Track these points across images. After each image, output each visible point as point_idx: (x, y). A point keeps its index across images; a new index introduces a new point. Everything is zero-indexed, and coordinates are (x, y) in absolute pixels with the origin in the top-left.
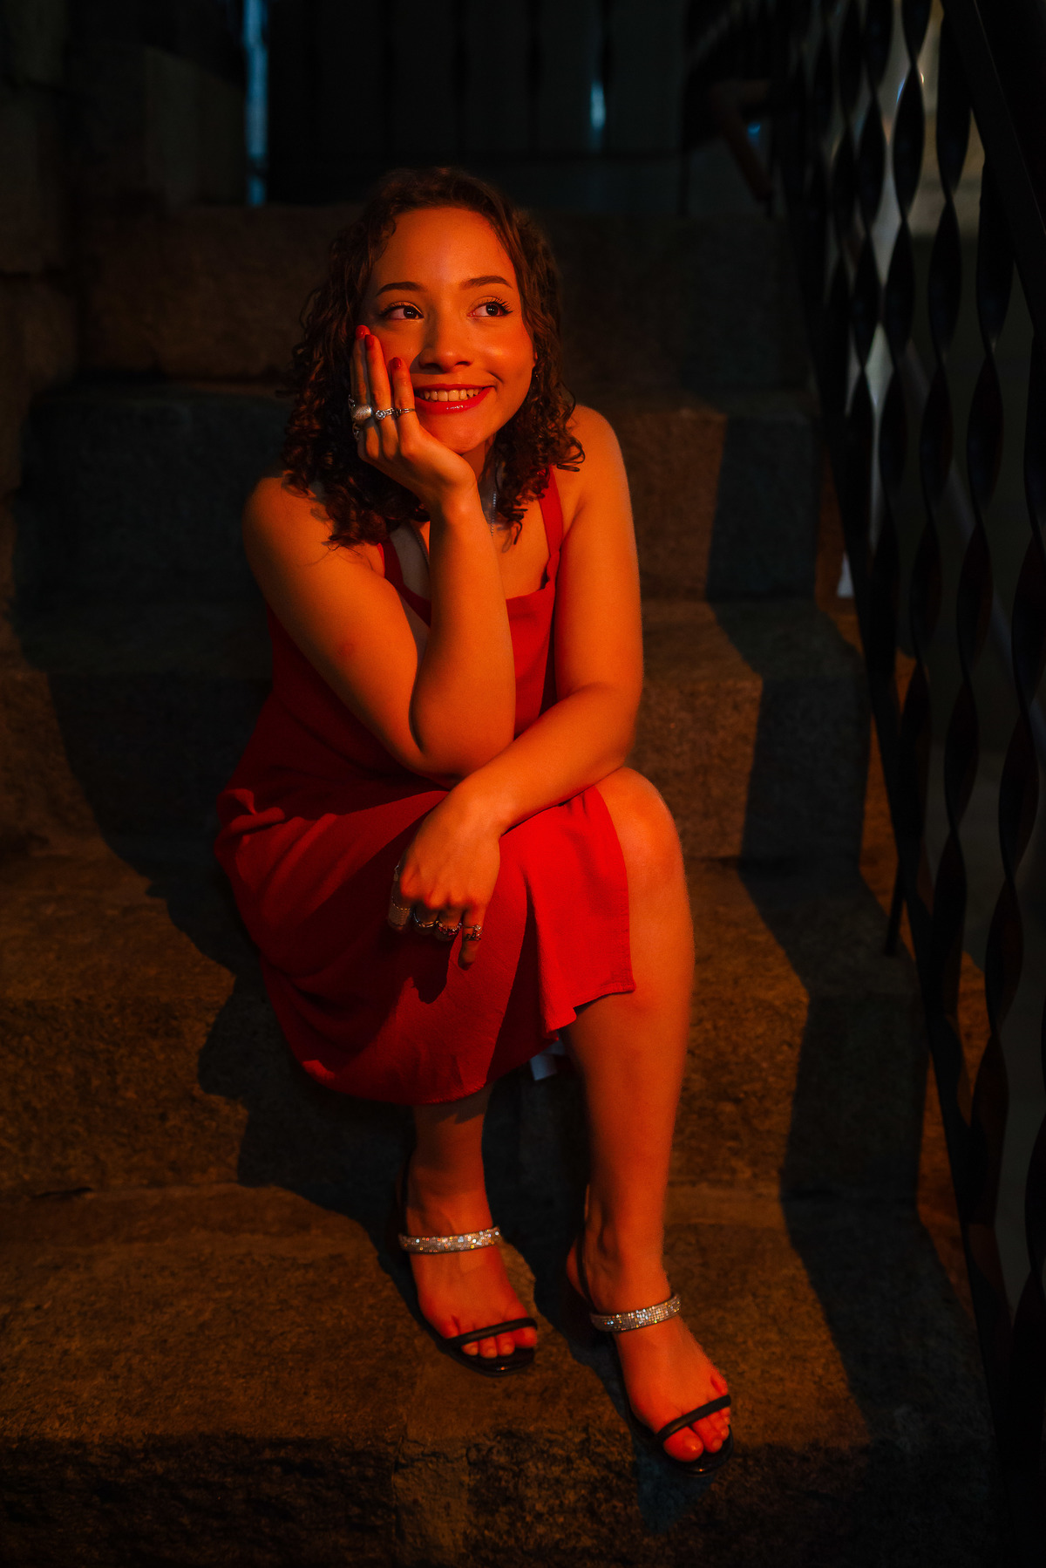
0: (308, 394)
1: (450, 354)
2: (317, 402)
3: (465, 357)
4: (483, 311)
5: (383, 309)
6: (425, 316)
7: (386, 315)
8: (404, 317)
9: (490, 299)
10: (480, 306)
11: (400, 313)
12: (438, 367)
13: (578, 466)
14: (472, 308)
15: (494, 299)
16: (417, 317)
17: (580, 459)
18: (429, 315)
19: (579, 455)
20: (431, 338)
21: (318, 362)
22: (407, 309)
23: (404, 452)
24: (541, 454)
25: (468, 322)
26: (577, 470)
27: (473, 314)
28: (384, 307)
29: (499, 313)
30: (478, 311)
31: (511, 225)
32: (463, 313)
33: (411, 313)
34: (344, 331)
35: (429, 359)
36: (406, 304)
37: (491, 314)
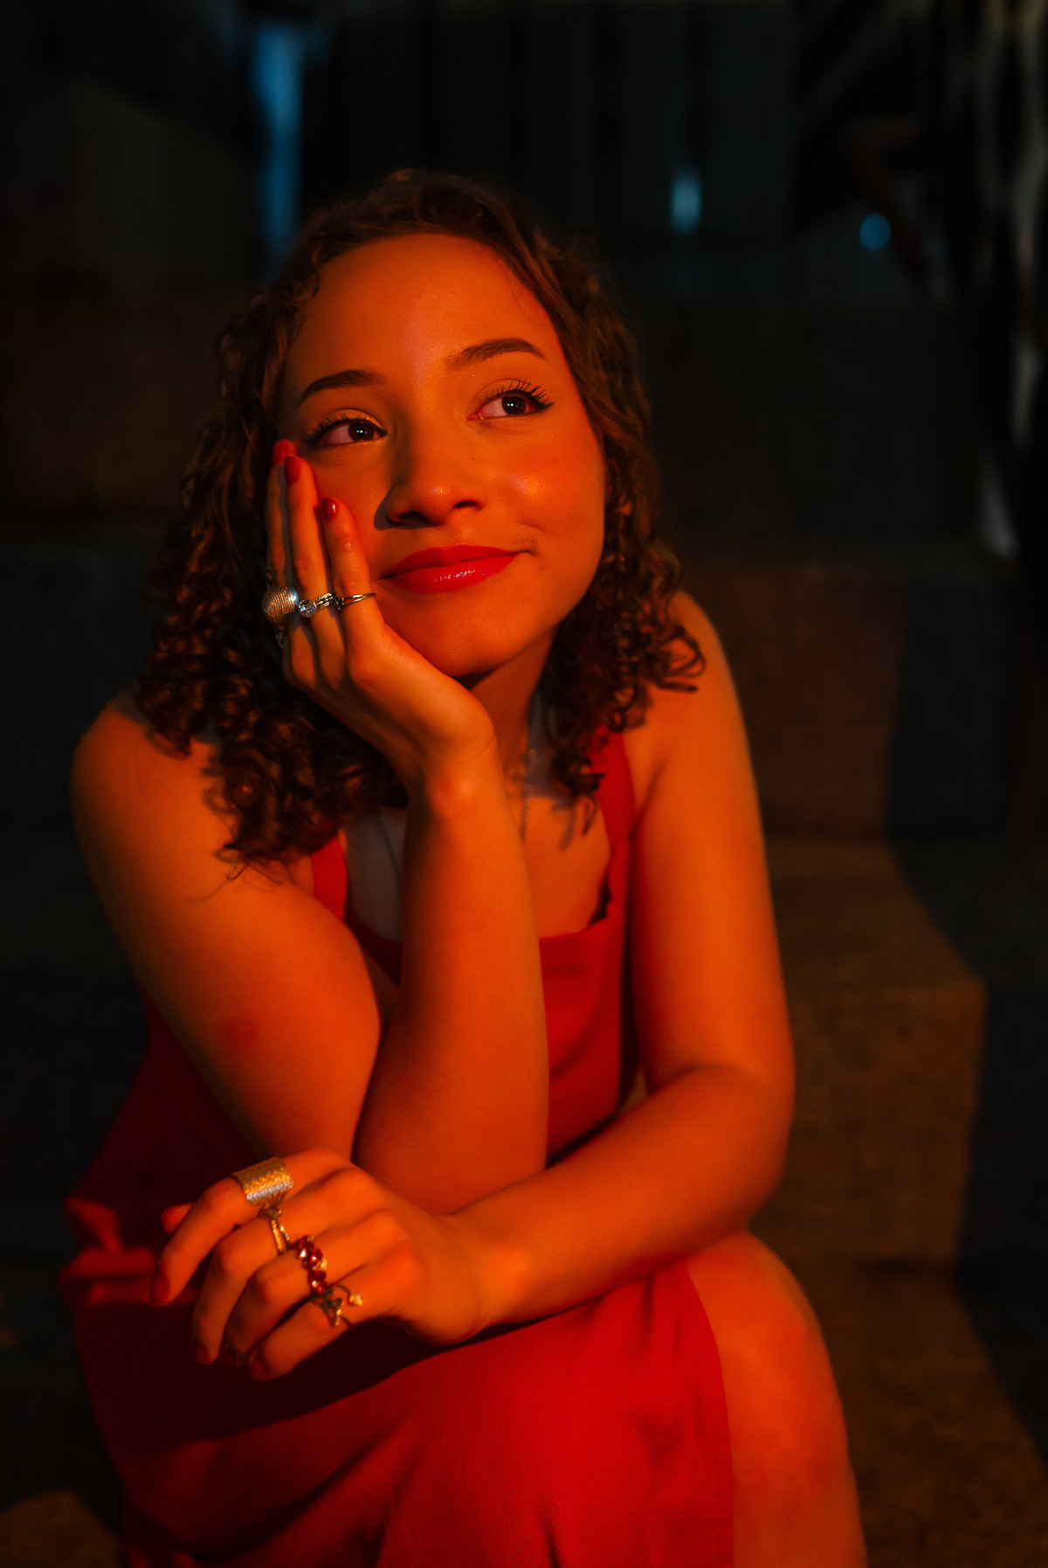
0: (184, 594)
1: (439, 491)
2: (200, 608)
3: (468, 492)
4: (497, 408)
5: (311, 432)
6: (390, 430)
7: (318, 442)
8: (349, 439)
9: (508, 385)
10: (490, 400)
11: (343, 433)
12: (419, 517)
13: (695, 682)
14: (475, 406)
15: (515, 384)
16: (376, 435)
17: (696, 669)
18: (395, 428)
19: (693, 662)
20: (402, 469)
21: (201, 538)
22: (355, 425)
23: (355, 674)
24: (625, 658)
25: (471, 431)
26: (692, 689)
27: (477, 414)
28: (313, 426)
29: (527, 409)
30: (488, 410)
31: (535, 256)
32: (459, 413)
33: (363, 430)
34: (248, 478)
35: (401, 506)
36: (352, 415)
37: (510, 411)
